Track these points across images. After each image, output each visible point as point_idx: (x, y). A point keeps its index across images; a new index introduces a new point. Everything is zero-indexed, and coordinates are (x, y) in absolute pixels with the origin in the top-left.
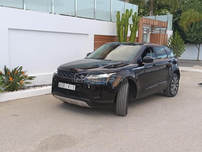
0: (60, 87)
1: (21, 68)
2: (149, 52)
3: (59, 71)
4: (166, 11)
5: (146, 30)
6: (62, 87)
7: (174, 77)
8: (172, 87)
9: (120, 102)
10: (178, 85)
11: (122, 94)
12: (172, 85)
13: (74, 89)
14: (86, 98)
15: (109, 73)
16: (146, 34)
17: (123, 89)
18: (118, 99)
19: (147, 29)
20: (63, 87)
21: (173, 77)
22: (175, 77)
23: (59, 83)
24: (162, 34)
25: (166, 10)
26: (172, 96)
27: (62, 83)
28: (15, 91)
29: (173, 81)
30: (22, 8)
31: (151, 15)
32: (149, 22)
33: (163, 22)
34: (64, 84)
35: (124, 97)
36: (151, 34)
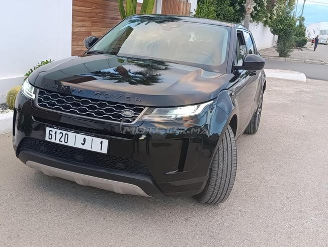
0: (53, 140)
3: (41, 93)
6: (57, 141)
9: (220, 176)
13: (105, 151)
15: (199, 104)
18: (216, 169)
20: (63, 143)
23: (48, 129)
27: (59, 131)
34: (64, 132)
35: (230, 164)
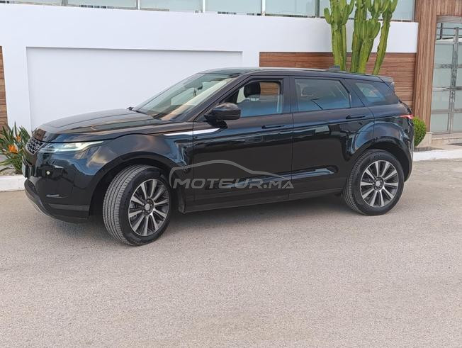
7: (376, 163)
8: (365, 188)
10: (396, 184)
21: (369, 161)
22: (382, 163)
29: (367, 171)
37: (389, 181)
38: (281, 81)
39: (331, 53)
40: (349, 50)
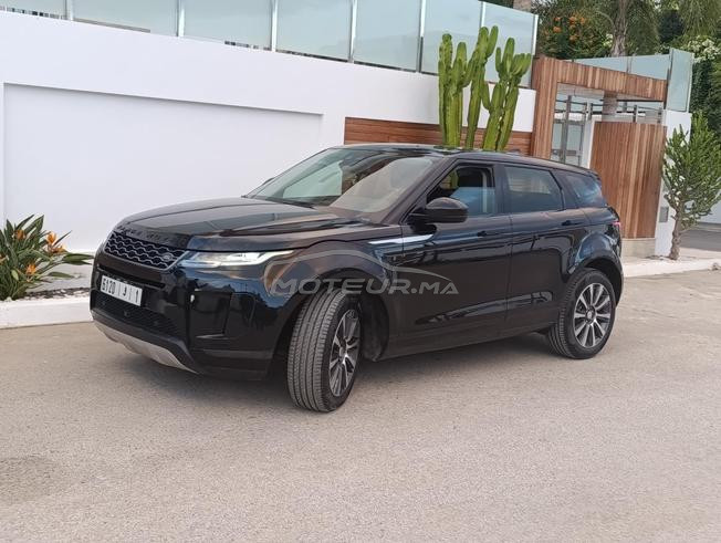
0: (105, 291)
1: (39, 223)
2: (481, 185)
4: (705, 40)
5: (581, 108)
6: (108, 292)
7: (591, 286)
8: (579, 321)
10: (608, 316)
11: (310, 330)
12: (577, 315)
13: (138, 304)
14: (172, 336)
16: (581, 124)
17: (316, 313)
19: (585, 104)
20: (111, 294)
21: (584, 284)
22: (596, 287)
23: (103, 278)
24: (643, 126)
25: (705, 36)
26: (579, 354)
27: (110, 279)
28: (9, 298)
29: (581, 298)
30: (62, 14)
31: (616, 52)
32: (586, 78)
33: (646, 78)
34: (113, 280)
36: (598, 124)
37: (600, 311)
38: (490, 169)
39: (437, 126)
40: (465, 124)
